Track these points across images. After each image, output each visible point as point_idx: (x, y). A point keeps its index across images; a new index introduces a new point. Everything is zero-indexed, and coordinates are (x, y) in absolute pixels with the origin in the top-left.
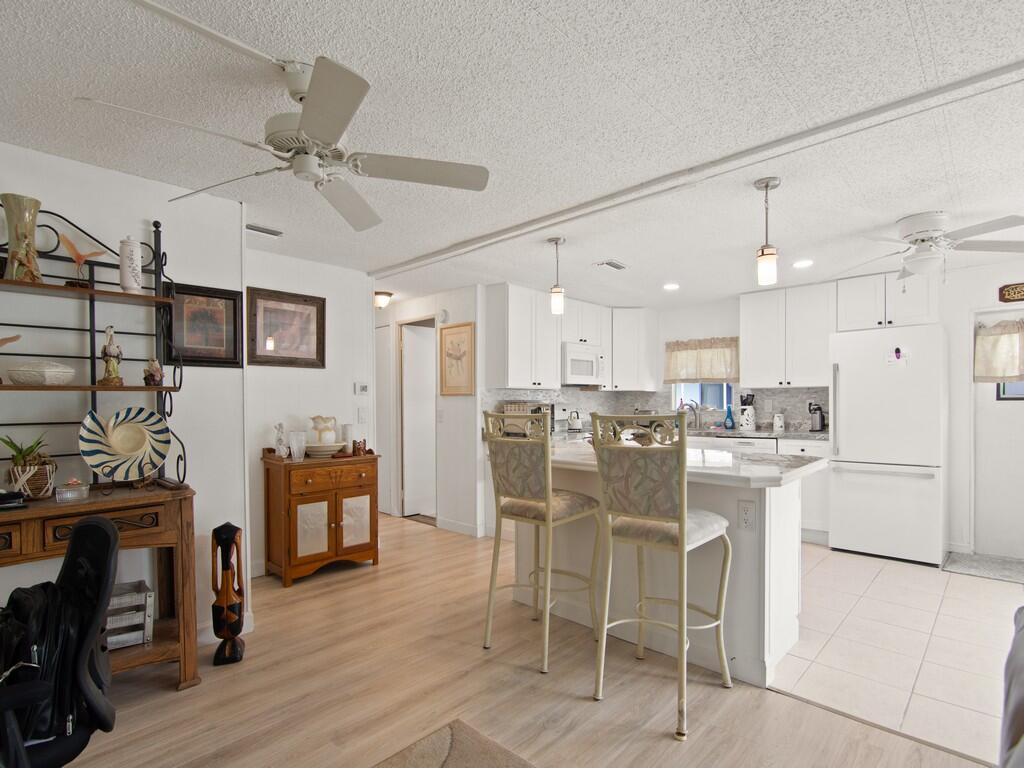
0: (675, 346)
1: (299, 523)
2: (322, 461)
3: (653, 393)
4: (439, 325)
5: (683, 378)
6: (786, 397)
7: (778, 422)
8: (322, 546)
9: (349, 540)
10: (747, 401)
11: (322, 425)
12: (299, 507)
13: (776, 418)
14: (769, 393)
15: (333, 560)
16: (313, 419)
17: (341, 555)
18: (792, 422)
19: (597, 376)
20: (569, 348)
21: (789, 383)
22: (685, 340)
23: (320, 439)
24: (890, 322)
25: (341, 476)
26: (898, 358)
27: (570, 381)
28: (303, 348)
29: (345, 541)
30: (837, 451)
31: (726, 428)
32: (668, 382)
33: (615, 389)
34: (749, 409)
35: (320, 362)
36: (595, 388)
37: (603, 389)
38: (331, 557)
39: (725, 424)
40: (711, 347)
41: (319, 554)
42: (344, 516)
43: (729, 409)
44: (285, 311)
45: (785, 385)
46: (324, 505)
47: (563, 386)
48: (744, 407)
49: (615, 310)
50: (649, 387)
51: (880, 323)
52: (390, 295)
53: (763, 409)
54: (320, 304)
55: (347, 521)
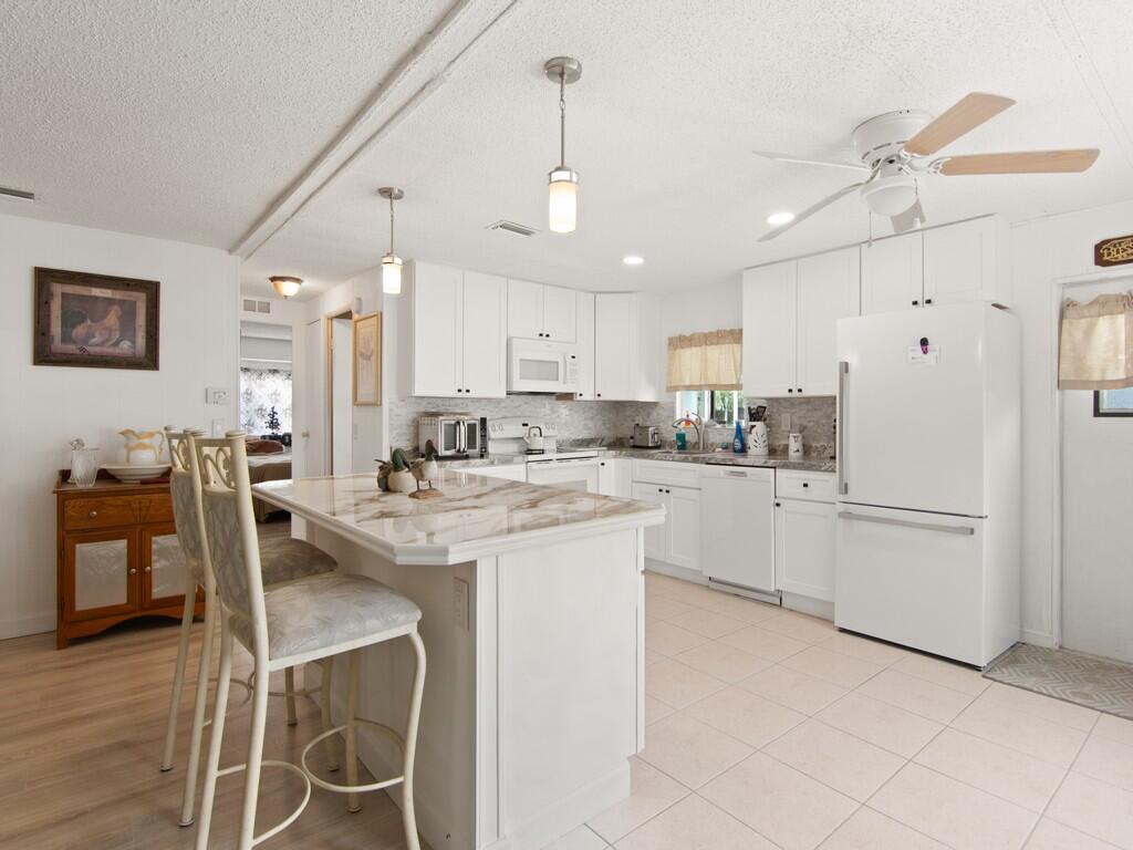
0: (679, 342)
1: (78, 565)
2: (129, 487)
3: (655, 404)
4: (355, 316)
5: (687, 383)
6: (808, 411)
7: (794, 445)
8: (117, 596)
9: (159, 591)
10: (756, 415)
11: (134, 442)
12: (78, 546)
13: (792, 440)
14: (787, 404)
15: (139, 614)
16: (122, 433)
17: (149, 609)
18: (814, 445)
19: (565, 383)
20: (516, 344)
21: (800, 390)
22: (688, 334)
23: (128, 460)
24: (929, 302)
25: (148, 508)
26: (925, 353)
27: (517, 388)
28: (125, 345)
29: (154, 590)
30: (845, 489)
31: (735, 451)
32: (672, 389)
33: (597, 398)
34: (759, 425)
35: (150, 360)
36: (568, 396)
37: (579, 398)
38: (135, 612)
39: (733, 445)
40: (718, 344)
41: (114, 607)
42: (154, 558)
43: (738, 424)
44: (97, 298)
45: (795, 394)
46: (122, 544)
47: (509, 394)
48: (753, 423)
49: (598, 296)
50: (646, 396)
51: (915, 303)
52: (298, 281)
53: (779, 427)
54: (151, 290)
55: (158, 564)
